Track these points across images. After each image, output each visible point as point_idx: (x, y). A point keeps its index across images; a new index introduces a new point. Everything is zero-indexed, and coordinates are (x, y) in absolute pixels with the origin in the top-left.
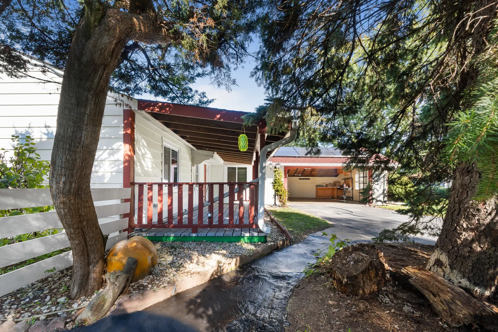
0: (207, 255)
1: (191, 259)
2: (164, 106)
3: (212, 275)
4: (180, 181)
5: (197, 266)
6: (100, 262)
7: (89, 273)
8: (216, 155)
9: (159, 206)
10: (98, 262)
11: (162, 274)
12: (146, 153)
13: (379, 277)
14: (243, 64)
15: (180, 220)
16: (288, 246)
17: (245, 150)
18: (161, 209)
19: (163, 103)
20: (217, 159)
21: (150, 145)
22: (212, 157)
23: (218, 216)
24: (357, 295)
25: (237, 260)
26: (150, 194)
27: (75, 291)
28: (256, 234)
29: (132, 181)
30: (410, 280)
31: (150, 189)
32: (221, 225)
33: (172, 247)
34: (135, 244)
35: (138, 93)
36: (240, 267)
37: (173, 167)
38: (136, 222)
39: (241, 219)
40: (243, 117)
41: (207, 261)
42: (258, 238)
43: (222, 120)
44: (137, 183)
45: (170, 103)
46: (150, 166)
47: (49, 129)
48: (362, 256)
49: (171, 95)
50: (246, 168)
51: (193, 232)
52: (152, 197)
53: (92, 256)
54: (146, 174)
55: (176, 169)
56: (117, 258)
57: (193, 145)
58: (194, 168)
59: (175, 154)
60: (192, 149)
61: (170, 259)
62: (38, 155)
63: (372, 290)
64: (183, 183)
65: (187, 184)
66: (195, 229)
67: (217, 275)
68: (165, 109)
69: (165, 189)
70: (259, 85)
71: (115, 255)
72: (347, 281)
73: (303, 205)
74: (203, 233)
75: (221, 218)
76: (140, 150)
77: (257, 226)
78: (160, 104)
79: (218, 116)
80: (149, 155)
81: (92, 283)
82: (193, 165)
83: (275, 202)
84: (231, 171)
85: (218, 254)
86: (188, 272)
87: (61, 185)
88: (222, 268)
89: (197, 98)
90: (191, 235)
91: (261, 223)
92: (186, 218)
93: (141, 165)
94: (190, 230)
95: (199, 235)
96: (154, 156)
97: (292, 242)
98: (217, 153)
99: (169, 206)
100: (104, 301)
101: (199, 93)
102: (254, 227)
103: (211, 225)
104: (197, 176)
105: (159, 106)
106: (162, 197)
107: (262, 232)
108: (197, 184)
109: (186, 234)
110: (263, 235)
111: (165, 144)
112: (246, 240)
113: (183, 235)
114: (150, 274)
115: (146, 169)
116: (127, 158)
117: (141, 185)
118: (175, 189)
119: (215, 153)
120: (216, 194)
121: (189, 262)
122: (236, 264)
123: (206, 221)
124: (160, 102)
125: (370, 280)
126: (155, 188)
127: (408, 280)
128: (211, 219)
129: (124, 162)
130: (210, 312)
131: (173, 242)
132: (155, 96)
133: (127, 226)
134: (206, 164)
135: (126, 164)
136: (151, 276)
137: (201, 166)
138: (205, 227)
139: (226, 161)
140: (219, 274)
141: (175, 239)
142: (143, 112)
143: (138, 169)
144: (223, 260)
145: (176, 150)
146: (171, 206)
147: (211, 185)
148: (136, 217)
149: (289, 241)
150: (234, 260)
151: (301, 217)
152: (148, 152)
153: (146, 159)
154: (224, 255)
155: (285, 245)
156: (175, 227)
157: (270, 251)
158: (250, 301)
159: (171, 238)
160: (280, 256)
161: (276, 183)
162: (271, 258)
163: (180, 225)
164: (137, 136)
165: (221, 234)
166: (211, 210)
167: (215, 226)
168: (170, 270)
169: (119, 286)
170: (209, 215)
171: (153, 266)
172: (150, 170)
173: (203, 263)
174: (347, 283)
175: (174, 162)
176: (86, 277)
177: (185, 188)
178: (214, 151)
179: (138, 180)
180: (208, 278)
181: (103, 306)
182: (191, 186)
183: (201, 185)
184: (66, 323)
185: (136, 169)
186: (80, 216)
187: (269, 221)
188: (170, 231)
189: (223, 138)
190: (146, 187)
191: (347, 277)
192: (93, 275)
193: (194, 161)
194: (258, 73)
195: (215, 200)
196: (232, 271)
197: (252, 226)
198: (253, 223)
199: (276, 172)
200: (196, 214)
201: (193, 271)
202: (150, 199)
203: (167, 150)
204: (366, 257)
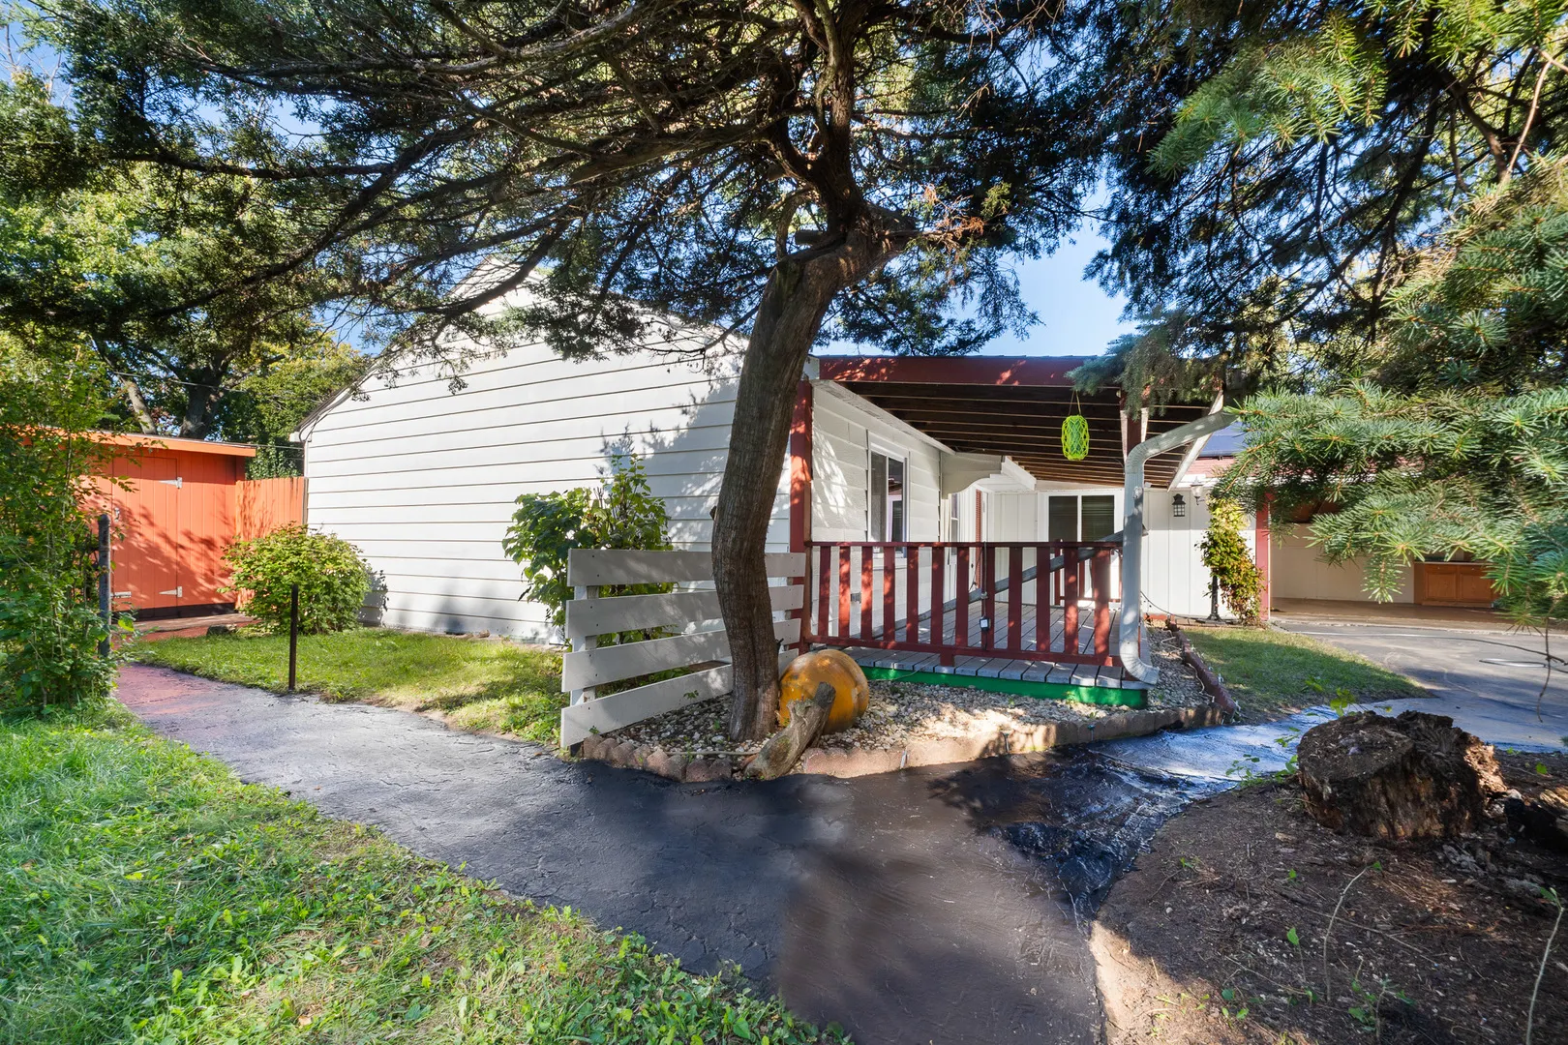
0: (976, 711)
1: (937, 713)
2: (875, 364)
3: (986, 749)
4: (911, 536)
5: (951, 728)
6: (773, 686)
7: (756, 702)
8: (1009, 464)
9: (864, 597)
10: (770, 683)
11: (876, 729)
12: (833, 473)
13: (1451, 801)
14: (1073, 234)
15: (912, 633)
16: (1214, 725)
17: (1081, 457)
18: (869, 604)
19: (873, 359)
20: (1014, 473)
21: (842, 454)
22: (998, 470)
23: (1006, 630)
24: (1369, 835)
25: (1048, 730)
26: (845, 569)
27: (738, 727)
28: (1113, 683)
29: (806, 538)
30: (1558, 820)
31: (845, 556)
32: (1014, 651)
33: (895, 691)
34: (827, 661)
35: (820, 344)
36: (1055, 748)
37: (891, 499)
38: (814, 631)
39: (1070, 638)
40: (1071, 374)
41: (972, 721)
42: (1119, 693)
43: (1016, 384)
44: (817, 544)
45: (888, 357)
46: (842, 503)
47: (658, 435)
48: (1387, 735)
49: (890, 334)
50: (1110, 499)
51: (944, 663)
52: (847, 574)
53: (762, 672)
54: (835, 521)
55: (898, 505)
56: (798, 683)
57: (943, 442)
58: (947, 503)
59: (897, 468)
60: (940, 451)
61: (892, 709)
62: (648, 489)
63: (1421, 831)
64: (919, 544)
65: (927, 544)
66: (948, 656)
67: (997, 752)
68: (878, 372)
69: (878, 559)
70: (1112, 294)
71: (796, 677)
72: (1334, 793)
73: (1340, 624)
74: (966, 667)
75: (1015, 634)
76: (821, 466)
77: (1117, 661)
78: (867, 361)
79: (1007, 375)
80: (839, 478)
81: (762, 721)
82: (942, 494)
83: (1214, 608)
84: (1061, 509)
85: (1004, 712)
86: (931, 736)
87: (729, 544)
88: (1009, 740)
89: (951, 337)
90: (937, 669)
91: (1128, 652)
92: (924, 633)
93: (825, 501)
94: (936, 657)
95: (959, 671)
96: (850, 479)
97: (1230, 719)
98: (1014, 459)
99: (886, 597)
100: (787, 746)
101: (958, 324)
102: (1109, 663)
103: (987, 650)
104: (955, 525)
105: (865, 366)
106: (870, 576)
107: (1132, 679)
108: (954, 544)
109: (928, 666)
110: (1133, 686)
111: (876, 448)
112: (1085, 698)
113: (918, 668)
114: (856, 726)
115: (834, 509)
116: (797, 486)
117: (826, 548)
118: (901, 561)
119: (1008, 459)
120: (1002, 572)
121: (934, 718)
122: (1046, 740)
123: (975, 640)
124: (867, 357)
125: (1413, 802)
126: (856, 555)
127: (1553, 821)
128: (988, 633)
129: (793, 497)
130: (977, 804)
131: (896, 681)
132: (856, 341)
133: (797, 638)
134: (981, 489)
135: (796, 501)
136: (858, 731)
137: (967, 497)
138: (975, 652)
139: (1045, 478)
140: (1001, 751)
141: (899, 676)
142: (831, 384)
143: (818, 510)
144: (1014, 725)
145: (900, 458)
146: (890, 597)
147: (988, 550)
148: (814, 619)
149: (1223, 715)
150: (1042, 729)
151: (1301, 659)
152: (837, 469)
153: (834, 487)
154: (1017, 717)
155: (1207, 723)
156: (899, 647)
157: (1151, 728)
158: (1070, 807)
159: (892, 673)
160: (1180, 744)
161: (1215, 544)
162: (1150, 744)
163: (912, 643)
164: (817, 436)
165: (1016, 675)
166: (989, 611)
167: (1000, 654)
168: (895, 727)
169: (811, 725)
170: (985, 624)
171: (861, 714)
172: (842, 512)
173: (965, 724)
174: (1332, 797)
175: (896, 487)
176: (752, 708)
177: (925, 556)
178: (1003, 454)
179: (819, 534)
180: (976, 753)
181: (786, 754)
182: (938, 550)
183: (962, 549)
184: (733, 772)
185: (814, 510)
186: (750, 597)
187: (1177, 660)
188: (887, 657)
189: (1025, 421)
190: (835, 553)
191: (1331, 782)
192: (763, 707)
193: (946, 484)
194: (1107, 267)
195: (998, 588)
196: (1034, 752)
197: (1102, 660)
198: (1106, 653)
199: (1218, 511)
200: (950, 618)
201: (943, 734)
202: (845, 580)
203: (878, 461)
204: (1399, 739)
